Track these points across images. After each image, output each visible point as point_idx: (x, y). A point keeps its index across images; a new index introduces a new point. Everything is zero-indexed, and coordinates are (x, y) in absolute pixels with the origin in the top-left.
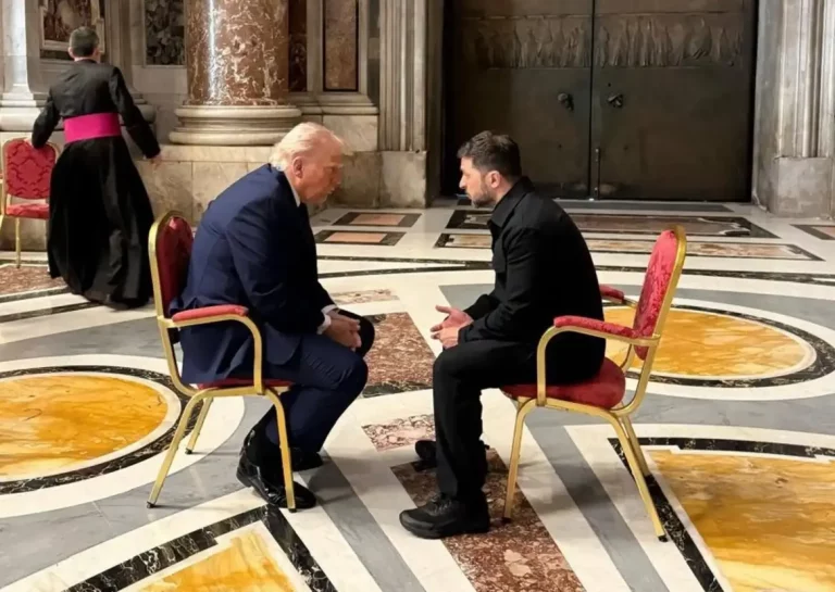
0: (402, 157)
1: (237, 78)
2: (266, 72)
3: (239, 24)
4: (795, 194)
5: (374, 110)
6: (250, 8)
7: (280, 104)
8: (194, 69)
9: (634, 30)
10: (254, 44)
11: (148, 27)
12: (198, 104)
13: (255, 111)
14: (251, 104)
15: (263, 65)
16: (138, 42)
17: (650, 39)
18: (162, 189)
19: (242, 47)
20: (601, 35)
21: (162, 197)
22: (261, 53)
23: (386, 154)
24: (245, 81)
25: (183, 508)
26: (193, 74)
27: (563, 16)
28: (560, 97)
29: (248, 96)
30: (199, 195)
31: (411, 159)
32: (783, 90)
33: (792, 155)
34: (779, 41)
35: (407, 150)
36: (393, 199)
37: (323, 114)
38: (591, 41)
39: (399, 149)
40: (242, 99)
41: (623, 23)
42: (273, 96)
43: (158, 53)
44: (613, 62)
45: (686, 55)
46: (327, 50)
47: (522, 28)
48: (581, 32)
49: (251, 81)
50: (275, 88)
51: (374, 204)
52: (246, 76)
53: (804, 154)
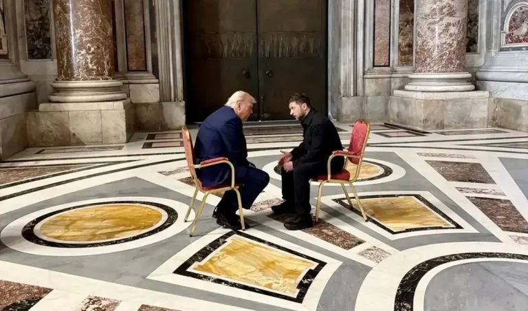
0: (173, 104)
1: (90, 66)
2: (105, 63)
3: (89, 37)
4: (349, 113)
5: (157, 81)
6: (95, 29)
7: (113, 79)
8: (64, 62)
9: (275, 39)
10: (99, 48)
11: (28, 38)
12: (68, 80)
13: (102, 83)
14: (99, 79)
15: (104, 59)
16: (23, 46)
17: (282, 44)
18: (51, 127)
19: (92, 49)
20: (261, 42)
21: (51, 132)
22: (102, 53)
23: (164, 104)
24: (95, 67)
25: (203, 236)
26: (63, 65)
27: (243, 33)
28: (244, 72)
29: (97, 75)
30: (74, 129)
31: (177, 105)
32: (342, 67)
33: (347, 96)
34: (339, 46)
35: (175, 101)
36: (169, 126)
37: (129, 83)
38: (257, 45)
39: (170, 101)
40: (94, 77)
41: (271, 36)
42: (110, 75)
43: (36, 52)
44: (267, 55)
45: (298, 52)
46: (129, 50)
47: (224, 38)
48: (252, 41)
49: (98, 67)
50: (110, 71)
51: (160, 129)
52: (95, 65)
53: (352, 95)
